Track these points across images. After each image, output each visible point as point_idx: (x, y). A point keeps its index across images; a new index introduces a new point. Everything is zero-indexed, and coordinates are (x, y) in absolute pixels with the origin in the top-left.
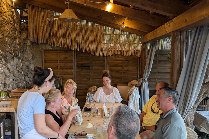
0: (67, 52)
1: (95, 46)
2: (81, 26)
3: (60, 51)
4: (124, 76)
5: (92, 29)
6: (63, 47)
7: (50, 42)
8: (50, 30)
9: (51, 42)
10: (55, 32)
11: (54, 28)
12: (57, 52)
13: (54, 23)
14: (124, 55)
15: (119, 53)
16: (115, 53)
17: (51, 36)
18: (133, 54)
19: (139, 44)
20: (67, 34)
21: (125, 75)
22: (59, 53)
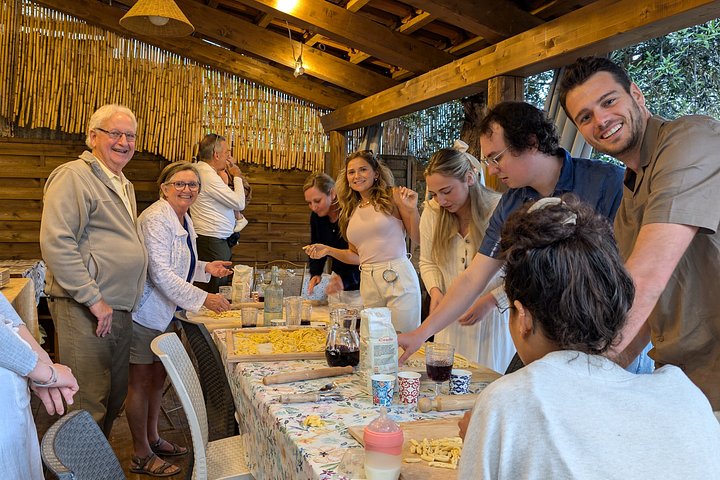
0: (74, 148)
1: (177, 134)
2: (128, 64)
3: (46, 146)
4: (271, 235)
5: (167, 74)
6: (62, 129)
7: (12, 112)
8: (13, 66)
9: (16, 110)
10: (31, 78)
11: (26, 61)
12: (36, 150)
13: (27, 44)
14: (272, 166)
15: (257, 161)
16: (244, 160)
17: (17, 90)
18: (300, 167)
19: (317, 134)
20: (78, 86)
21: (275, 232)
22: (44, 151)
